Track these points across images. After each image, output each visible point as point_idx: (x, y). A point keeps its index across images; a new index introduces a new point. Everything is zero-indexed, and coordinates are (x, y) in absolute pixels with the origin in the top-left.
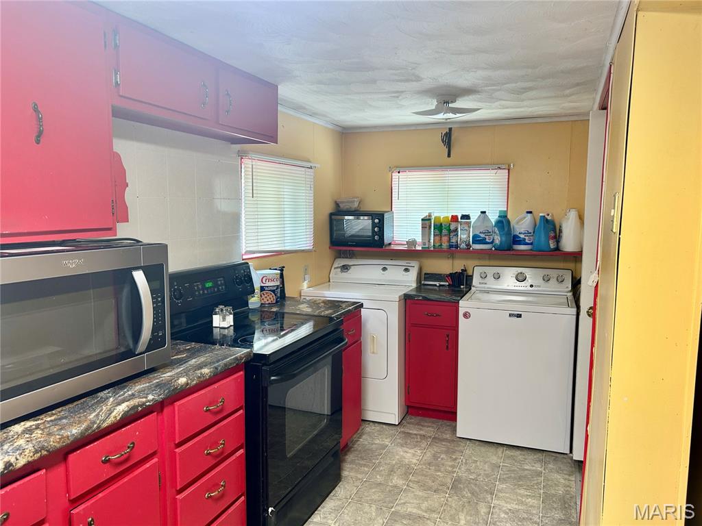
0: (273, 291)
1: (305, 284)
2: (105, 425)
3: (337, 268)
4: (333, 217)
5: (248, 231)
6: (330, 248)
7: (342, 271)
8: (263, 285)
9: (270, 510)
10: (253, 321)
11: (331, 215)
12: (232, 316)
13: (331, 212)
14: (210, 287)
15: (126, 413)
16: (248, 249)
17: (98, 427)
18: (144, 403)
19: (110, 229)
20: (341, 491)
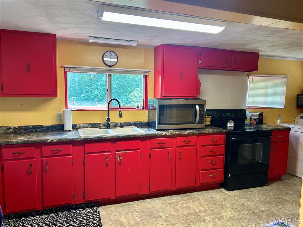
0: (255, 120)
1: (279, 121)
2: (184, 134)
3: (299, 117)
4: (298, 96)
5: (249, 99)
6: (296, 109)
7: (301, 118)
8: (251, 117)
9: (230, 175)
10: (246, 128)
11: (298, 95)
12: (233, 124)
13: (298, 94)
14: (228, 115)
15: (188, 133)
16: (248, 105)
17: (182, 134)
18: (193, 133)
19: (195, 96)
20: (265, 187)
